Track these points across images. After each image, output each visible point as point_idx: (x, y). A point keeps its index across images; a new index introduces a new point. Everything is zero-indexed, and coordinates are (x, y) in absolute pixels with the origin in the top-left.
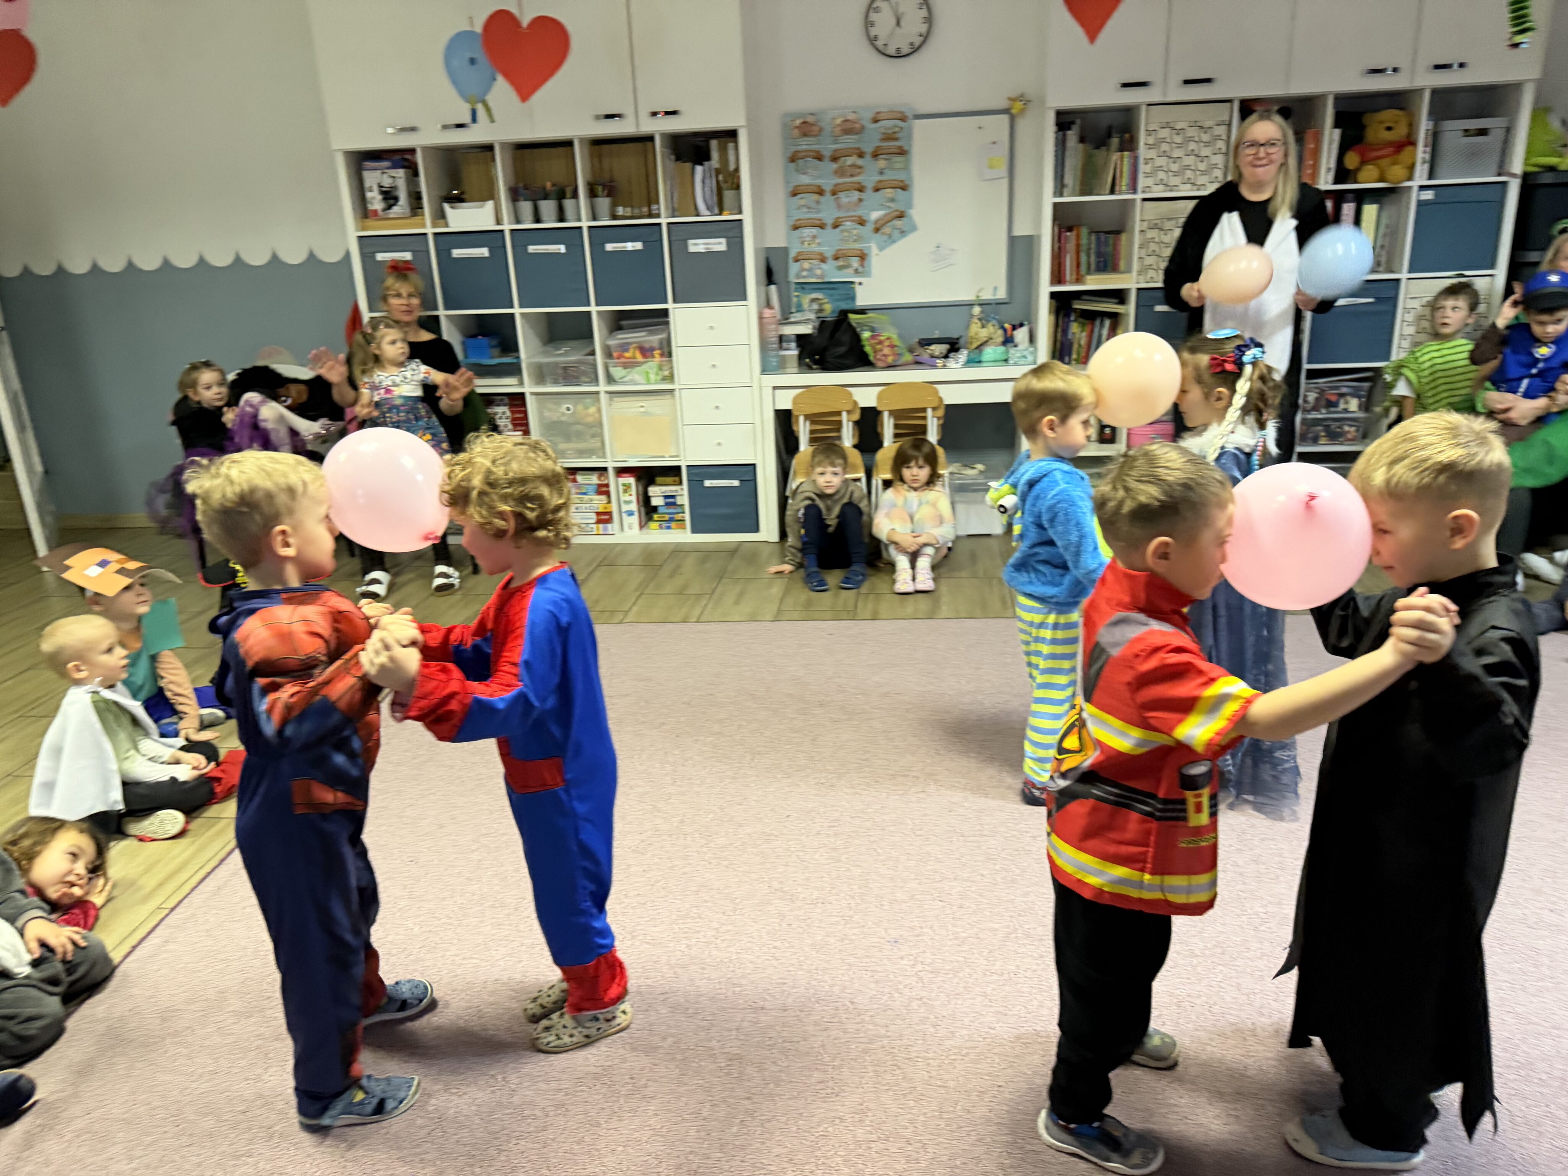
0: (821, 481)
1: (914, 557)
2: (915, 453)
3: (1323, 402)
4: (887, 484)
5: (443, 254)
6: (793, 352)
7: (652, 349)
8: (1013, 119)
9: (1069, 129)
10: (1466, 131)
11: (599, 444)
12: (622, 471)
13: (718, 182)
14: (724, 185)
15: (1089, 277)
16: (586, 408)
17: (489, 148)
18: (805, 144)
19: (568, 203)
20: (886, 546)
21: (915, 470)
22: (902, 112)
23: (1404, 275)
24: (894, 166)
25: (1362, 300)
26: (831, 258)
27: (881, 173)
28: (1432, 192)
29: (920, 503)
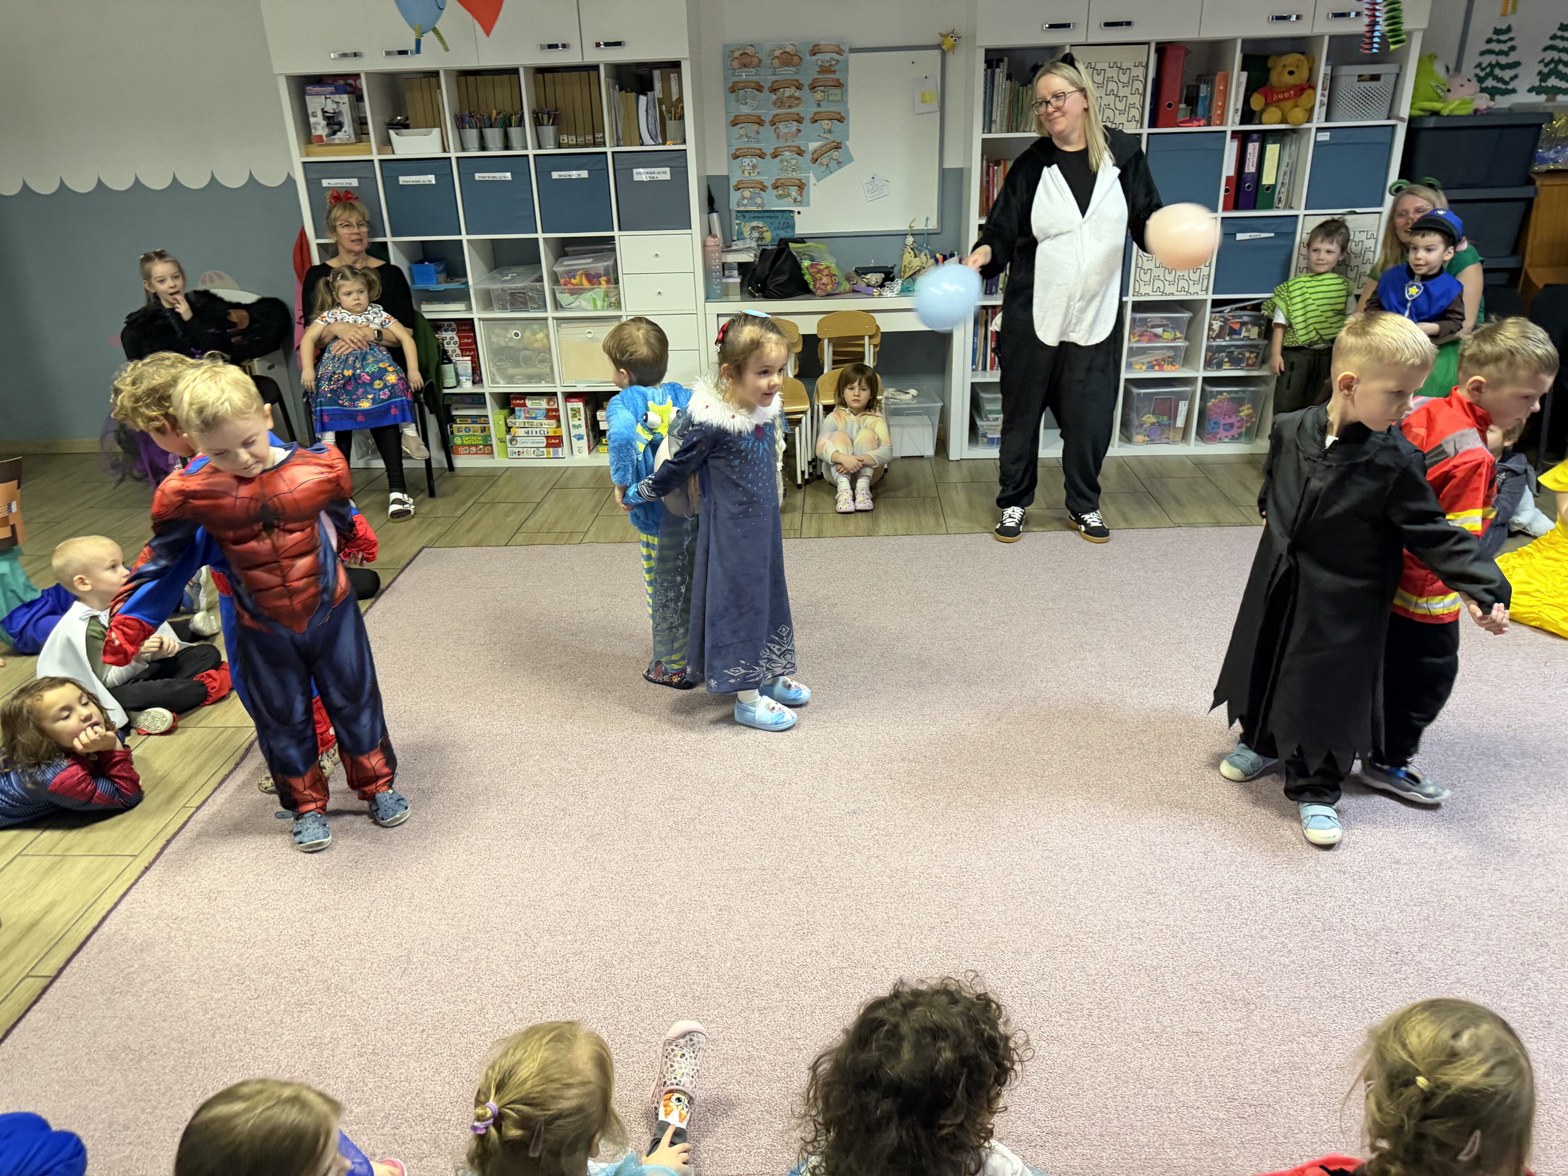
1: (854, 479)
2: (859, 376)
3: (1227, 331)
4: (828, 409)
5: (390, 181)
6: (735, 280)
7: (599, 276)
8: (944, 53)
9: (998, 66)
10: (1360, 76)
11: (548, 370)
12: (570, 396)
13: (661, 112)
14: (667, 116)
16: (535, 334)
17: (435, 74)
18: (744, 75)
19: (514, 132)
21: (857, 392)
22: (839, 46)
23: (1301, 212)
24: (831, 98)
25: (1263, 235)
26: (770, 187)
27: (819, 105)
28: (1328, 134)
29: (859, 428)
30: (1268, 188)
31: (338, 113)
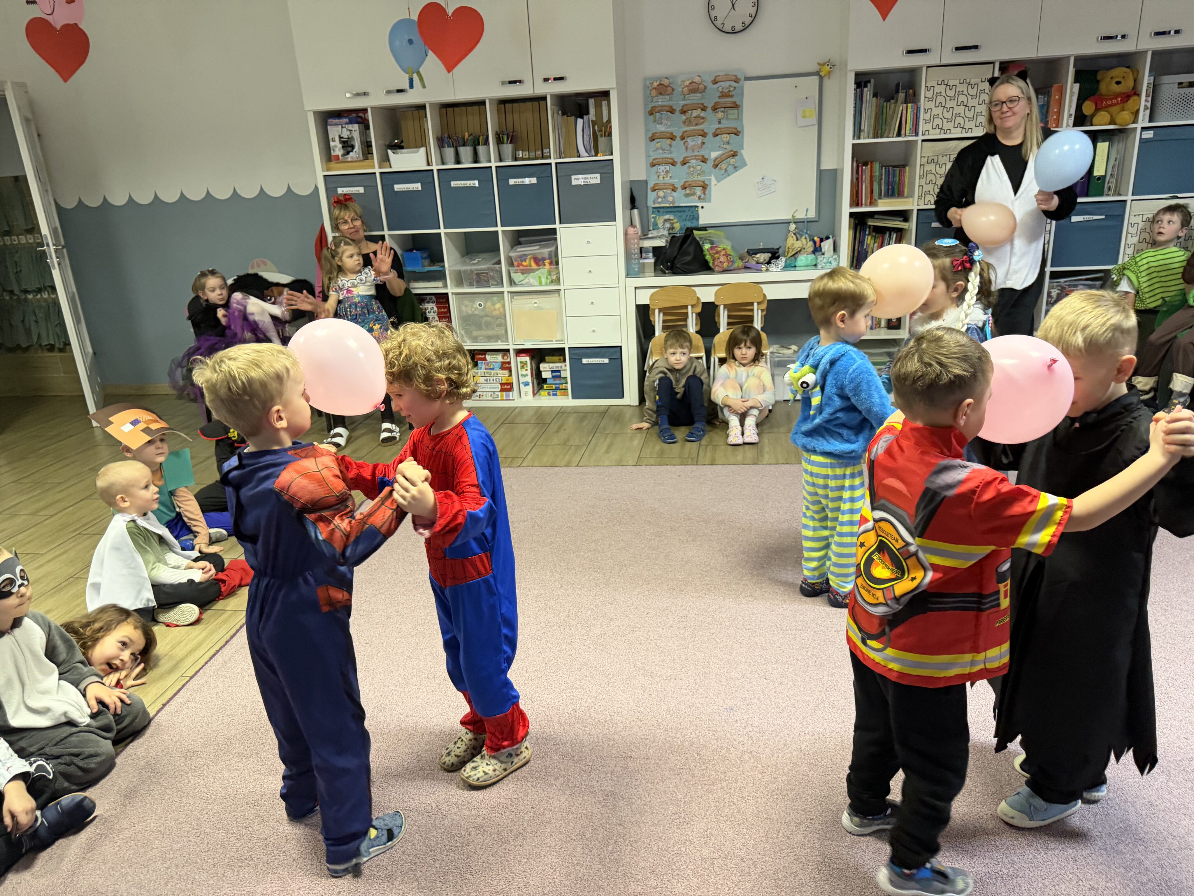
0: (672, 359)
1: (743, 417)
2: (745, 337)
4: (722, 361)
5: (387, 188)
6: (650, 260)
7: (544, 259)
8: (821, 78)
9: (866, 86)
10: (1180, 84)
11: (503, 332)
12: (520, 352)
13: (594, 131)
14: (599, 134)
15: (880, 201)
16: (494, 304)
17: (422, 107)
18: (660, 101)
19: (481, 149)
20: (722, 409)
21: (744, 350)
22: (736, 76)
23: (1129, 197)
24: (729, 117)
25: (1095, 217)
26: (680, 188)
27: (720, 123)
28: (1152, 132)
29: (748, 376)
30: (1099, 178)
31: (350, 139)
